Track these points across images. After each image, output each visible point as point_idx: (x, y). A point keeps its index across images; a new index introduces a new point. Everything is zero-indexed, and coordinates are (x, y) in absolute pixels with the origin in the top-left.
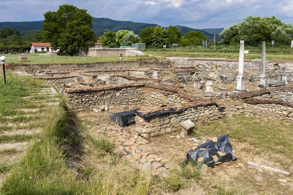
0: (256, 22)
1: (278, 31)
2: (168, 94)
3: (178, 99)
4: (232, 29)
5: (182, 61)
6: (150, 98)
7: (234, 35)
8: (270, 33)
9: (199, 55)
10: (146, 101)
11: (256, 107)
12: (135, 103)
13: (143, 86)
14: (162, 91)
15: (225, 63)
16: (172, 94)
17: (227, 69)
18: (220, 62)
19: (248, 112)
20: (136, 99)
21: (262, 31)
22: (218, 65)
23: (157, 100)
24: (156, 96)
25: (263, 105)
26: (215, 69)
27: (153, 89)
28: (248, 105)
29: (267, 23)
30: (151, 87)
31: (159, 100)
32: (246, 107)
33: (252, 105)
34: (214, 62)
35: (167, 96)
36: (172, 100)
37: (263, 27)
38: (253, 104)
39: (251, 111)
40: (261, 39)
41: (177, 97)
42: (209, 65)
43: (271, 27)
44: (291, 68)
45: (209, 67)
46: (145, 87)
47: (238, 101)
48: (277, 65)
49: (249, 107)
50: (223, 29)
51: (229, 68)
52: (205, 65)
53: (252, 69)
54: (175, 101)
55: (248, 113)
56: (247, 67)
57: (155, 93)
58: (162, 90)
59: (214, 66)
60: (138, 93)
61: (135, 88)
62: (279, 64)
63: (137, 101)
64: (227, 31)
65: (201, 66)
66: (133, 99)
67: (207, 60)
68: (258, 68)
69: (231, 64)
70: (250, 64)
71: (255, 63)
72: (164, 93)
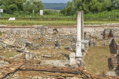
13: (18, 69)
15: (8, 29)
16: (72, 76)
17: (12, 35)
18: (3, 29)
22: (2, 32)
44: (67, 32)
46: (21, 70)
48: (56, 29)
51: (14, 34)
53: (35, 34)
56: (30, 32)
61: (12, 74)
62: (57, 29)
68: (40, 33)
69: (15, 31)
70: (33, 30)
71: (37, 28)
72: (58, 76)
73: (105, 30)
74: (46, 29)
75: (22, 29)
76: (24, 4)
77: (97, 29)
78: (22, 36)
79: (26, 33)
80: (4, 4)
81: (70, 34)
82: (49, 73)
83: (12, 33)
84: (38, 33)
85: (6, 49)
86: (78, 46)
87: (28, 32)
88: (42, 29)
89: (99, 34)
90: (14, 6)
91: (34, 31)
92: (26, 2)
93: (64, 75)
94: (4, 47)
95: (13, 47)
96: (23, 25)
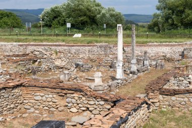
0: (81, 5)
1: (103, 14)
2: (66, 94)
3: (84, 98)
4: (53, 10)
5: (10, 46)
6: (33, 101)
7: (56, 17)
8: (96, 16)
9: (26, 39)
10: (25, 107)
11: (173, 98)
12: (11, 111)
13: (21, 85)
14: (55, 91)
15: (65, 48)
16: (72, 93)
17: (69, 55)
18: (59, 48)
19: (163, 105)
20: (12, 106)
21: (88, 13)
22: (58, 51)
23: (47, 103)
24: (44, 98)
25: (182, 95)
26: (54, 55)
27: (39, 89)
28: (164, 96)
29: (92, 5)
30: (35, 86)
31: (51, 103)
32: (162, 99)
33: (169, 97)
34: (53, 47)
35: (63, 96)
36: (74, 101)
37: (88, 9)
38: (170, 95)
39: (167, 103)
40: (87, 22)
41: (81, 96)
42: (47, 51)
43: (96, 10)
45: (48, 53)
46: (24, 86)
47: (152, 94)
49: (165, 99)
50: (42, 10)
51: (72, 54)
52: (43, 51)
53: (97, 54)
54: (78, 102)
55: (165, 106)
56: (91, 51)
57: (42, 94)
58: (55, 89)
59: (53, 52)
60: (14, 96)
61: (11, 89)
62: (125, 48)
63: (13, 108)
64: (48, 13)
65: (36, 53)
66: (8, 107)
67: (44, 45)
68: (103, 53)
69: (73, 50)
70: (95, 49)
71: (100, 47)
72: (59, 93)
73: (184, 49)
74: (110, 48)
75: (82, 47)
76: (98, 16)
77: (174, 48)
78: (81, 56)
79: (87, 53)
80: (73, 17)
81: (140, 54)
82: (50, 89)
83: (70, 52)
84: (101, 53)
85: (53, 71)
86: (119, 66)
87: (89, 51)
88: (105, 47)
89: (177, 55)
90: (85, 20)
91: (96, 51)
92: (101, 14)
93: (65, 92)
94: (50, 68)
95: (61, 68)
96: (88, 43)
